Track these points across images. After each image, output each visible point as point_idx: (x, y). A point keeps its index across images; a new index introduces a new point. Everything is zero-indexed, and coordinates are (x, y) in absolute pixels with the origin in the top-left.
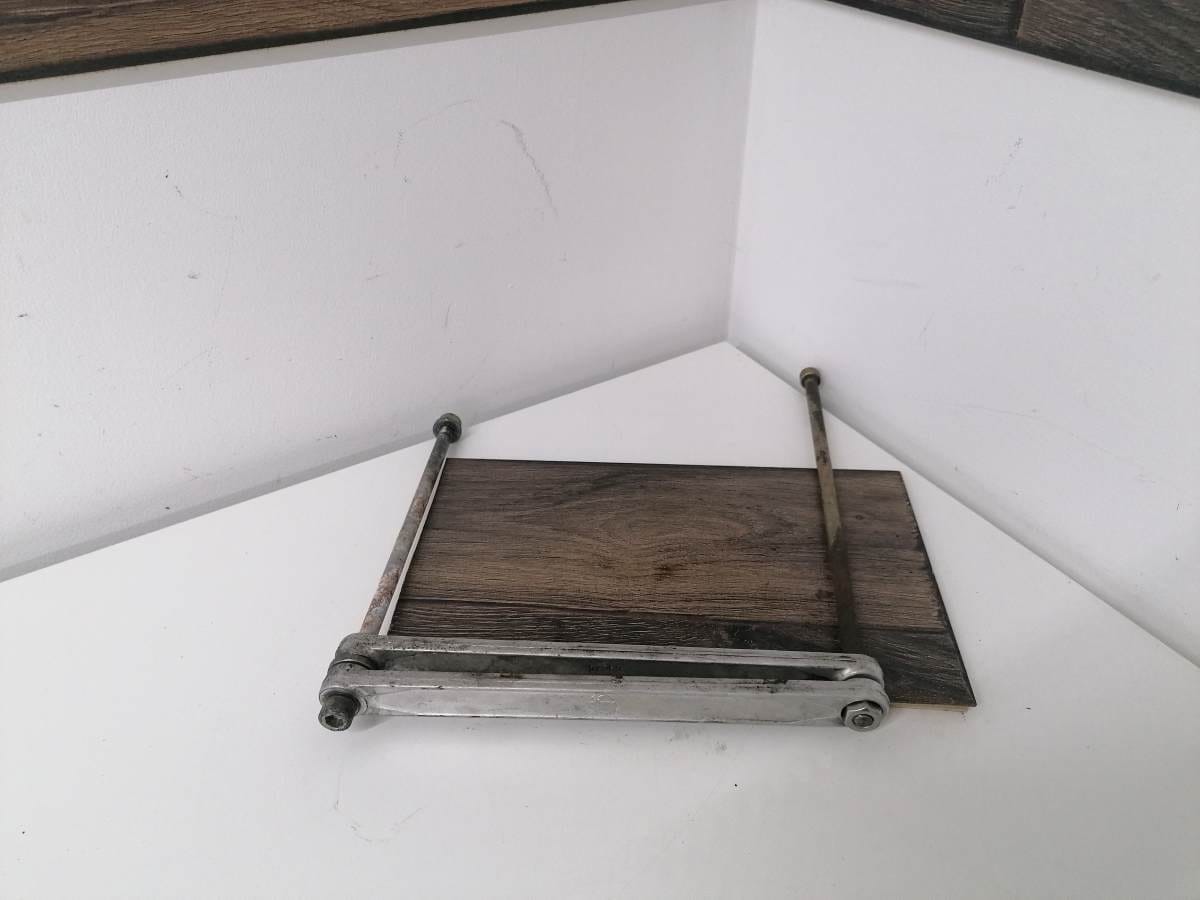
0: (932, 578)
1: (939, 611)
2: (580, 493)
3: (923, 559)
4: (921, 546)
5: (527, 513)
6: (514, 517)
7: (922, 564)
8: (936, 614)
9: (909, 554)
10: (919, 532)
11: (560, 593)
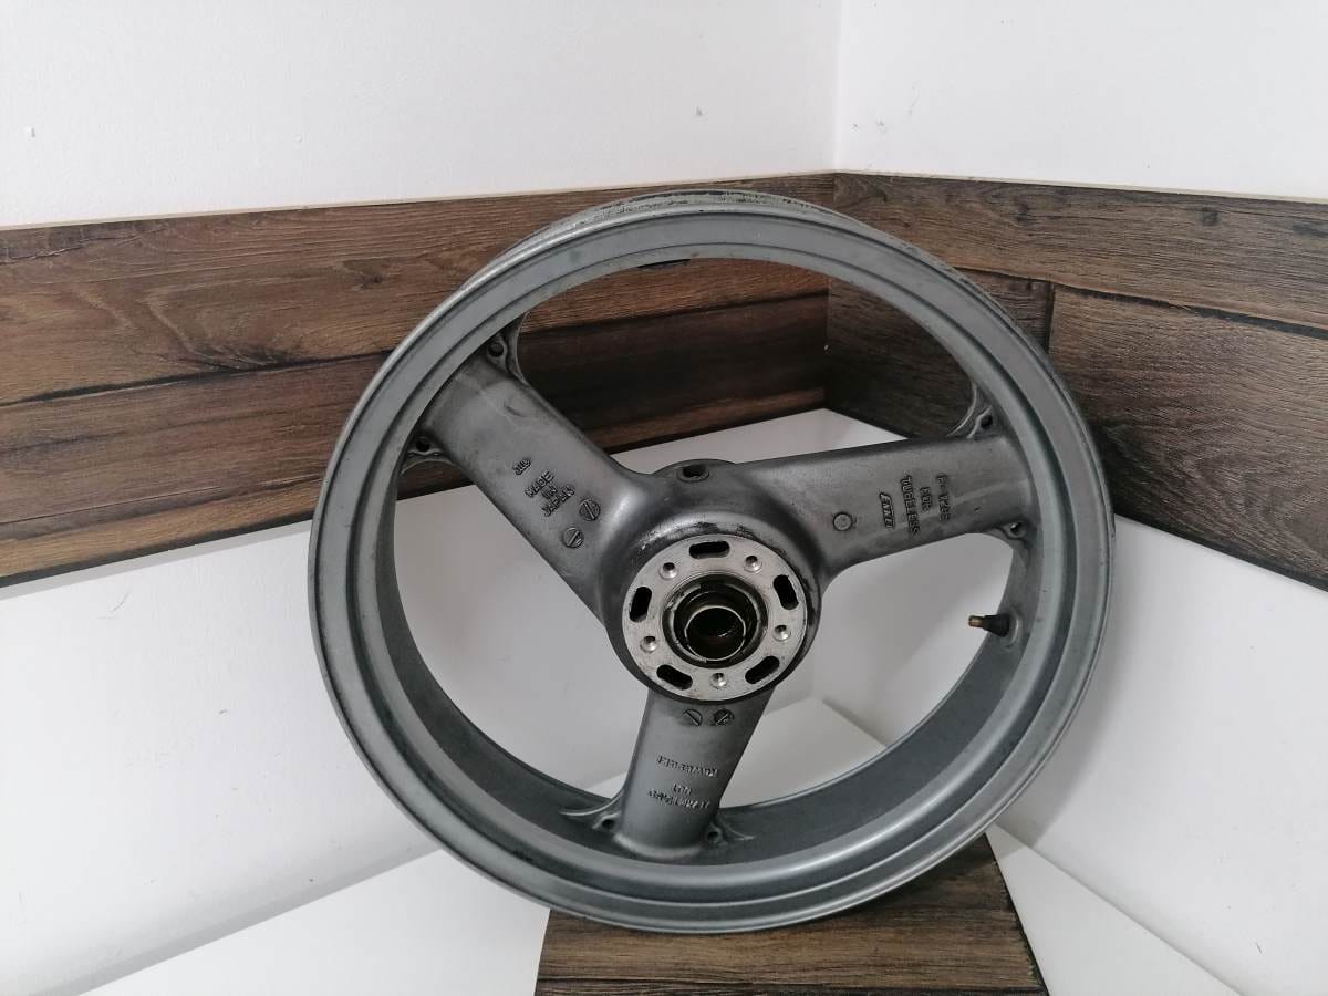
0: (1024, 938)
1: (1033, 970)
3: (1014, 919)
4: (1011, 907)
7: (1014, 924)
8: (1031, 973)
9: (1002, 914)
10: (1008, 892)
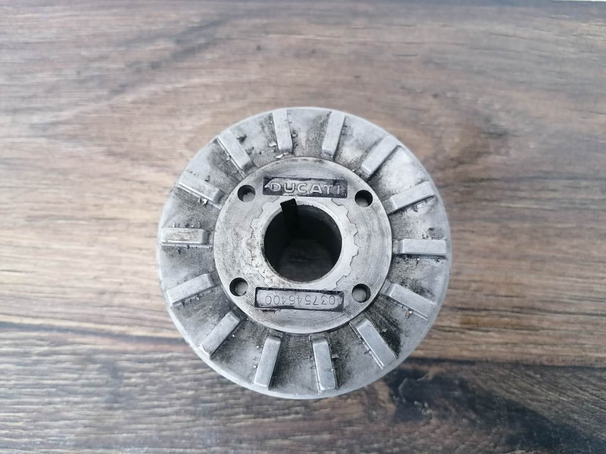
2: (155, 66)
5: (66, 115)
6: (45, 127)
11: (117, 300)
